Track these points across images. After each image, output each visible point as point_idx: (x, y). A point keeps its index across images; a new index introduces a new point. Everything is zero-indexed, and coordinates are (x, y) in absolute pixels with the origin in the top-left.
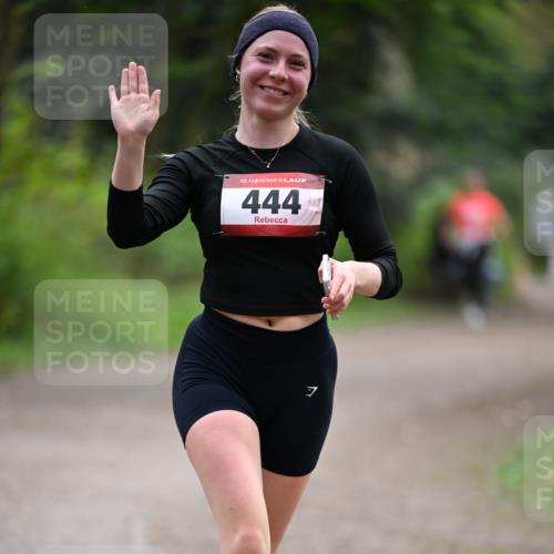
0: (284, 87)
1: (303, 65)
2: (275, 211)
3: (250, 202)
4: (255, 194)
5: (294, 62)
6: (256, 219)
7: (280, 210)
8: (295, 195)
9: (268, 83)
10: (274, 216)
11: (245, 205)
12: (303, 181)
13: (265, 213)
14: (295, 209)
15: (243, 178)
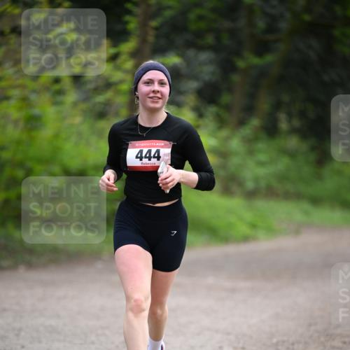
0: (159, 95)
1: (165, 84)
2: (150, 160)
3: (139, 155)
4: (141, 152)
5: (161, 83)
6: (142, 163)
7: (152, 159)
8: (158, 151)
9: (152, 95)
10: (149, 162)
11: (137, 157)
12: (163, 144)
13: (145, 161)
14: (158, 158)
15: (137, 143)
